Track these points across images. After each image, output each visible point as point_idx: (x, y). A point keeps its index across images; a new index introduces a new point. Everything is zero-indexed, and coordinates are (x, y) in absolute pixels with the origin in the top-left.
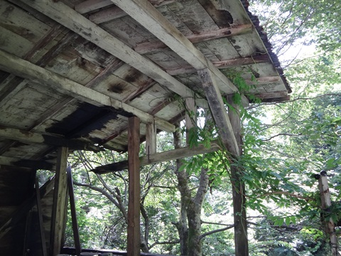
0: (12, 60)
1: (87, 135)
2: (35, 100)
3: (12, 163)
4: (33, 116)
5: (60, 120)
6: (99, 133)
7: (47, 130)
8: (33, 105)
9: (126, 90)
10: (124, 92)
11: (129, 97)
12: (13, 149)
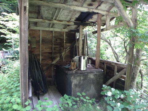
0: (56, 4)
1: (88, 21)
2: (67, 12)
3: (68, 31)
4: (69, 17)
5: (77, 17)
6: (92, 20)
7: (75, 20)
8: (67, 14)
9: (94, 5)
10: (94, 6)
11: (96, 7)
12: (68, 27)
